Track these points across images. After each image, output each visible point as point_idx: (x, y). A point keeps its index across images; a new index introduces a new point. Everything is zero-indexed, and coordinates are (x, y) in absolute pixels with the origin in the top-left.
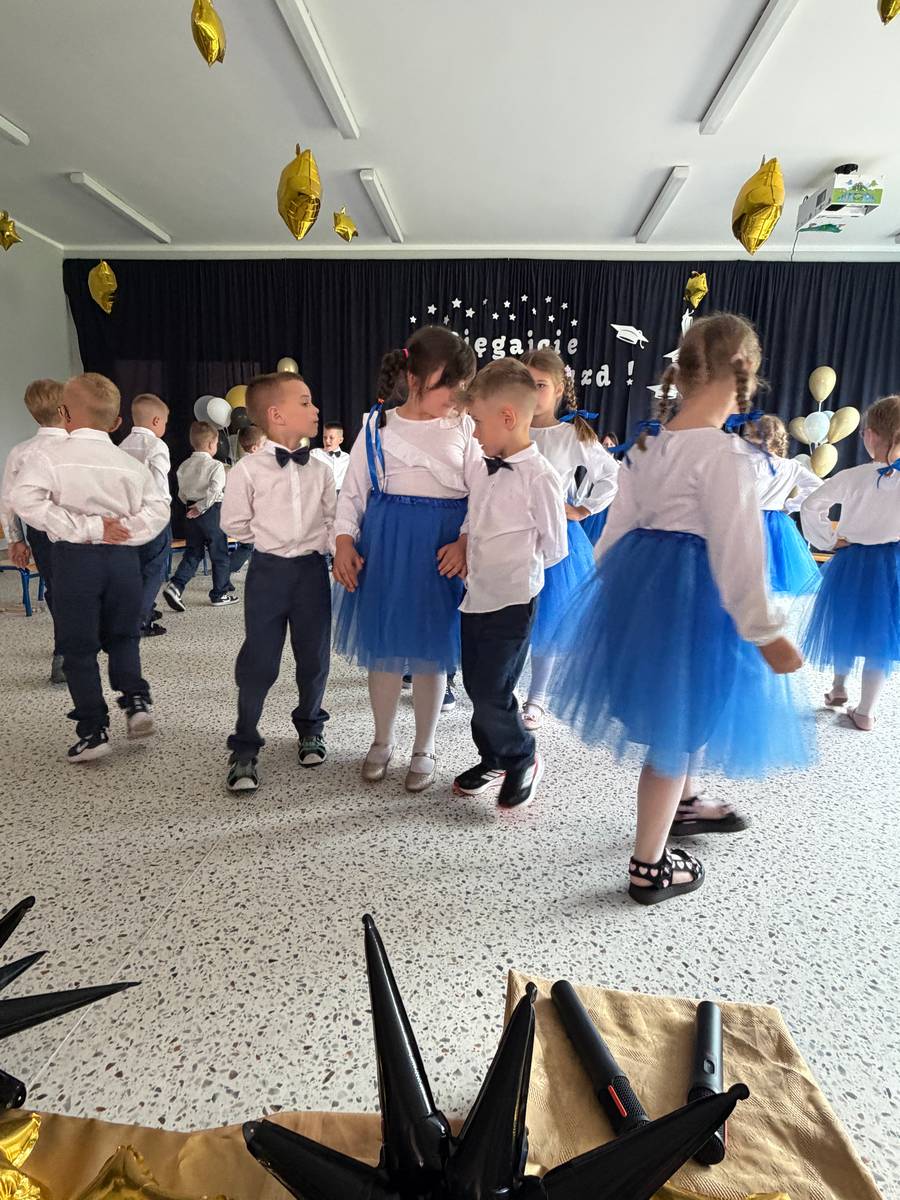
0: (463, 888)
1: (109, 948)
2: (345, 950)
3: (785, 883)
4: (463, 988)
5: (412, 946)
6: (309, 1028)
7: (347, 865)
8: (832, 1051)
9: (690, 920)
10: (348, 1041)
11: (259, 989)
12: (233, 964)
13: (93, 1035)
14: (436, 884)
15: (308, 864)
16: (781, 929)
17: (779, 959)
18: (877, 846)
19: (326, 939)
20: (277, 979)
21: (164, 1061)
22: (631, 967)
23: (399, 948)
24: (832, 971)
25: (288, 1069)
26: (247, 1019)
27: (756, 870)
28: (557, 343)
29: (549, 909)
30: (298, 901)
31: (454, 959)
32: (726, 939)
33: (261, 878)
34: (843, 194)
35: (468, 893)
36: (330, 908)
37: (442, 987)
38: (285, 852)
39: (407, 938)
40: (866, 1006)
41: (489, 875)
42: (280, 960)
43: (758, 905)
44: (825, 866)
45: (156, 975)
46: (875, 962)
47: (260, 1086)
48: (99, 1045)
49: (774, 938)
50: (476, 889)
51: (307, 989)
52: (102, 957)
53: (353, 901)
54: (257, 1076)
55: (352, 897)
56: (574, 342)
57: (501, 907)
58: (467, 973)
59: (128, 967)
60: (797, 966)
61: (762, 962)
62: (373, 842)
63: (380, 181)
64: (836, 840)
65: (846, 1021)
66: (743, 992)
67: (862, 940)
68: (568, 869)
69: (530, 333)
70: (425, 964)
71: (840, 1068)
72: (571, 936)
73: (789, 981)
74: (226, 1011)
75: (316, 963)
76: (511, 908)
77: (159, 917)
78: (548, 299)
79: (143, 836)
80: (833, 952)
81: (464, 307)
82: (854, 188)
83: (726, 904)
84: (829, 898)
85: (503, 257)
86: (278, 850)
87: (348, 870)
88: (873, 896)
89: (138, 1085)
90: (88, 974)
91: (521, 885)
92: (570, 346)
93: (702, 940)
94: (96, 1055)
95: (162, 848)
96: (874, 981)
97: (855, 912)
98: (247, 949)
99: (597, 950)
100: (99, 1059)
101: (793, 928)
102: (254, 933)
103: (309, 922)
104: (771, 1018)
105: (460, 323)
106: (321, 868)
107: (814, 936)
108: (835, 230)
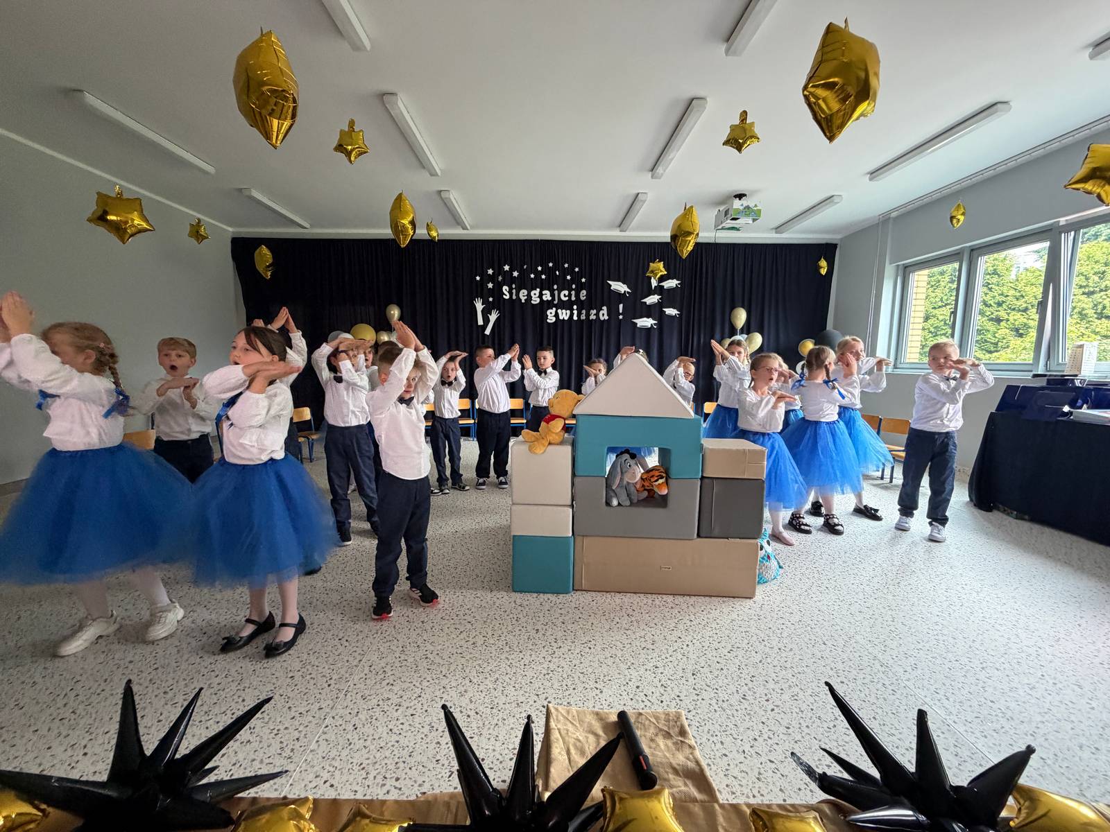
0: (522, 663)
1: (314, 717)
3: (704, 644)
5: (494, 699)
6: (438, 750)
7: (453, 654)
8: (719, 734)
9: (650, 670)
11: (407, 731)
12: (389, 719)
13: (313, 767)
14: (506, 661)
15: (429, 656)
16: (699, 671)
17: (696, 688)
18: (756, 618)
20: (417, 725)
21: (357, 776)
22: (616, 699)
23: (486, 700)
24: (724, 692)
25: (428, 773)
27: (690, 638)
28: (573, 293)
29: (572, 671)
30: (424, 679)
31: (518, 704)
32: (669, 679)
33: (401, 667)
34: (739, 211)
35: (525, 665)
36: (444, 682)
37: (512, 720)
38: (413, 649)
39: (491, 695)
40: (739, 709)
41: (537, 653)
42: (418, 714)
43: (688, 658)
44: (727, 632)
45: (344, 730)
46: (746, 684)
47: (413, 783)
48: (316, 772)
49: (695, 676)
50: (530, 662)
52: (310, 722)
53: (457, 676)
54: (410, 779)
55: (457, 674)
56: (584, 292)
57: (544, 672)
59: (327, 726)
60: (706, 690)
61: (687, 690)
62: (467, 639)
63: (455, 197)
64: (734, 616)
65: (727, 718)
67: (741, 673)
68: (583, 646)
69: (555, 287)
71: (722, 743)
72: (584, 685)
73: (700, 699)
74: (389, 745)
76: (550, 672)
77: (341, 695)
78: (566, 265)
79: (323, 646)
80: (726, 681)
81: (512, 270)
82: (745, 208)
83: (671, 659)
84: (725, 652)
86: (409, 648)
87: (453, 657)
88: (751, 648)
89: (344, 790)
90: (303, 733)
91: (556, 658)
92: (581, 295)
93: (656, 681)
94: (316, 777)
95: (337, 653)
96: (744, 695)
97: (740, 658)
98: (397, 710)
99: (599, 691)
100: (318, 779)
101: (706, 670)
102: (400, 700)
104: (678, 716)
105: (509, 280)
106: (437, 657)
107: (716, 673)
108: (737, 229)
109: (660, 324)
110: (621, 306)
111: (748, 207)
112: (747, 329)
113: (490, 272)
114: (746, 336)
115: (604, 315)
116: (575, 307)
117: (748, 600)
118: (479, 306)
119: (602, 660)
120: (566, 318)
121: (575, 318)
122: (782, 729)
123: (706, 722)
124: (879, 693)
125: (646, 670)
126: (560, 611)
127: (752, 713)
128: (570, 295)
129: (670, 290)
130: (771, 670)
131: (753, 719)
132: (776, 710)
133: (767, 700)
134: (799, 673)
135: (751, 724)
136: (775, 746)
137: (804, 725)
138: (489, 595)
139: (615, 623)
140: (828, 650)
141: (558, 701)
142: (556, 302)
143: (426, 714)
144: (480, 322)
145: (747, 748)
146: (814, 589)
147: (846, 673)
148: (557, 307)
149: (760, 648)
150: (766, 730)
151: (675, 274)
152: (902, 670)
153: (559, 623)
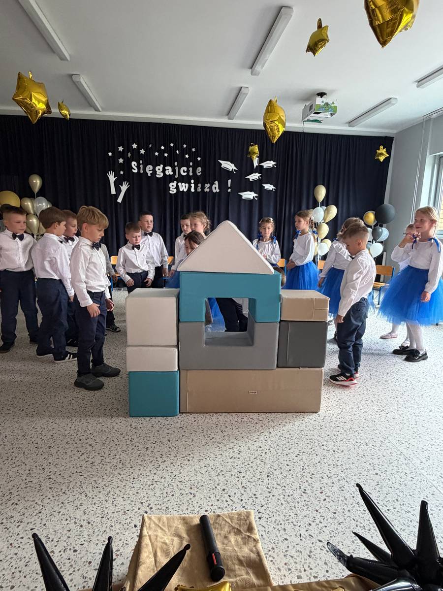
0: (132, 477)
2: (70, 517)
3: (278, 451)
4: (128, 525)
5: (105, 509)
7: (73, 473)
8: (283, 523)
9: (234, 475)
10: (71, 560)
11: (26, 544)
12: (11, 534)
14: (119, 476)
15: (52, 476)
16: (273, 473)
17: (269, 487)
18: (318, 428)
19: (61, 514)
22: (206, 501)
23: (98, 511)
24: (289, 488)
26: (19, 560)
27: (268, 446)
28: (191, 169)
29: (172, 480)
30: (46, 497)
31: (125, 512)
32: (249, 481)
33: (26, 488)
34: (320, 107)
35: (134, 478)
36: (63, 498)
37: (118, 526)
38: (39, 472)
39: (102, 506)
40: (300, 501)
41: (145, 468)
43: (265, 463)
44: (296, 440)
46: (307, 481)
49: (269, 478)
50: (138, 476)
51: (50, 540)
53: (75, 492)
55: (75, 490)
56: (199, 169)
57: (149, 483)
58: (130, 517)
60: (276, 488)
61: (262, 489)
62: (87, 459)
63: (84, 81)
64: (303, 427)
65: (290, 509)
66: (252, 504)
67: (304, 472)
68: (183, 459)
69: (176, 164)
70: (111, 517)
71: (285, 529)
72: (181, 491)
73: (271, 496)
74: (9, 557)
75: (55, 526)
76: (154, 482)
78: (185, 146)
80: (292, 479)
81: (139, 148)
82: (325, 105)
83: (251, 465)
84: (294, 456)
85: (159, 122)
86: (35, 471)
87: (73, 476)
88: (313, 452)
91: (160, 470)
92: (197, 171)
93: (238, 483)
96: (305, 490)
97: (304, 460)
98: (19, 526)
99: (192, 496)
101: (278, 472)
102: (23, 517)
103: (52, 506)
104: (248, 515)
105: (137, 157)
106: (59, 477)
107: (285, 473)
108: (319, 122)
109: (260, 197)
110: (230, 181)
111: (327, 104)
112: (326, 203)
113: (121, 149)
114: (325, 208)
115: (216, 188)
116: (192, 181)
117: (314, 414)
118: (112, 178)
119: (197, 470)
120: (185, 190)
121: (193, 190)
122: (331, 515)
123: (274, 513)
124: (402, 480)
125: (232, 475)
126: (167, 431)
127: (309, 503)
128: (188, 171)
129: (269, 170)
130: (326, 468)
131: (310, 508)
132: (328, 500)
133: (322, 493)
134: (347, 469)
135: (308, 512)
136: (324, 529)
137: (346, 509)
138: (110, 421)
139: (210, 438)
140: (369, 449)
141: (158, 506)
142: (177, 177)
143: (44, 527)
144: (113, 192)
145: (303, 532)
146: (363, 402)
147: (380, 467)
148: (178, 180)
149: (320, 451)
150: (319, 516)
151: (272, 157)
152: (419, 462)
153: (165, 441)
